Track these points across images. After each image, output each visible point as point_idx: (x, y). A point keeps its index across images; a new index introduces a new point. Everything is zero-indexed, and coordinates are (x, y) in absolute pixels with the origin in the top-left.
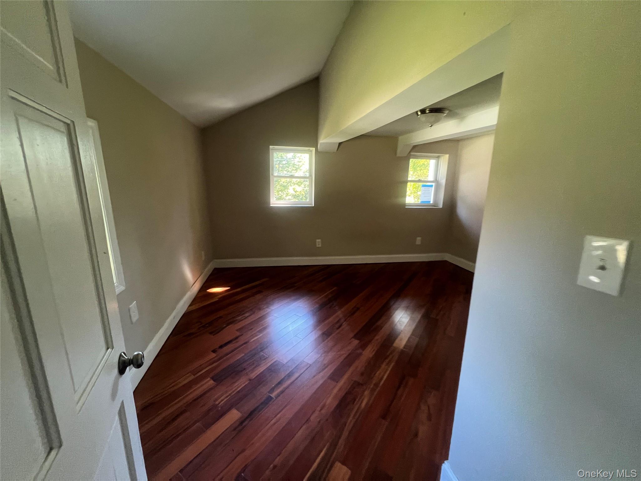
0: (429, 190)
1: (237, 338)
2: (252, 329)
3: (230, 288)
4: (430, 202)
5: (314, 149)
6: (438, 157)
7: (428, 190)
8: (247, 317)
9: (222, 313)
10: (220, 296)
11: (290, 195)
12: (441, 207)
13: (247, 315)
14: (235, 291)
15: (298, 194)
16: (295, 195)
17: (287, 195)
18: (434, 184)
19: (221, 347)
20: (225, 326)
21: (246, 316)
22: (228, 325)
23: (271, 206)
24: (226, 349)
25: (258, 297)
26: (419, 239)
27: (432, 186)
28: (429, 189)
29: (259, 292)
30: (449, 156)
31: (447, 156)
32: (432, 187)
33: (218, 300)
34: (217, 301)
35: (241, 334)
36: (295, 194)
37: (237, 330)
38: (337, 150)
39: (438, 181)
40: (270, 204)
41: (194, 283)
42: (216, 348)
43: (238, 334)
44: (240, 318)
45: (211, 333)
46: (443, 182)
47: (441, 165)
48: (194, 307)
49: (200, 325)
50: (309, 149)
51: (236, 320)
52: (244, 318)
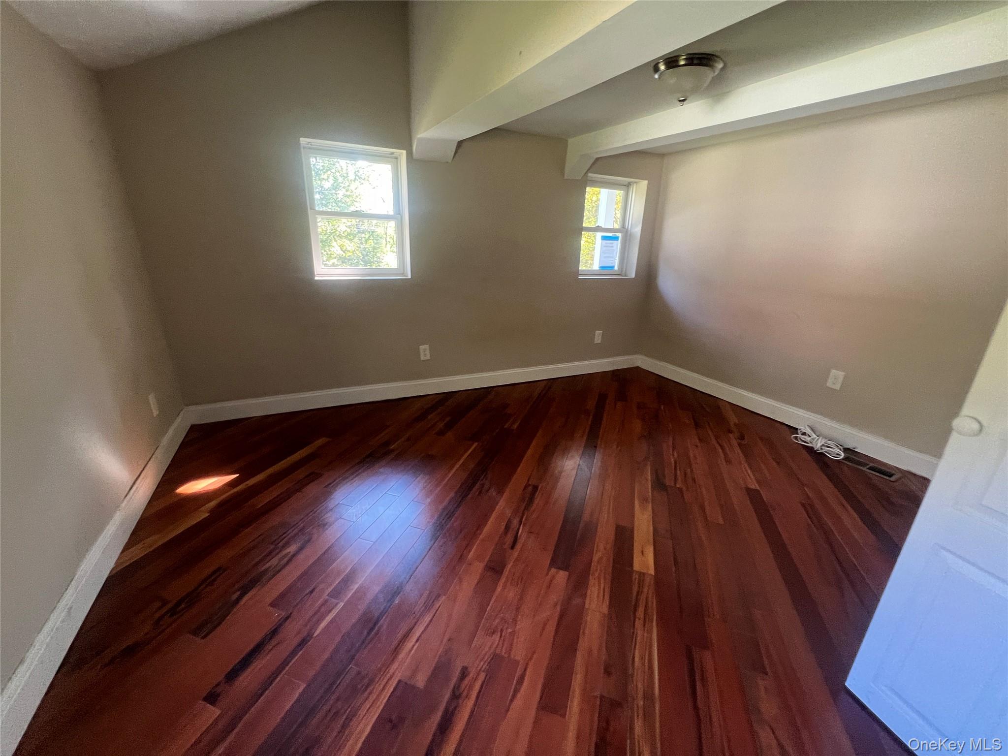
0: (612, 247)
1: (274, 632)
2: (312, 592)
3: (238, 475)
4: (613, 267)
5: (404, 152)
6: (628, 185)
7: (611, 245)
8: (294, 555)
9: (225, 555)
10: (213, 504)
11: (335, 258)
12: (633, 276)
13: (292, 549)
14: (252, 482)
15: (349, 256)
16: (345, 257)
17: (330, 257)
18: (619, 235)
19: (232, 675)
20: (235, 597)
21: (291, 554)
22: (245, 591)
23: (316, 278)
24: (248, 680)
25: (312, 489)
26: (598, 333)
27: (616, 238)
28: (612, 243)
29: (313, 477)
30: (649, 184)
31: (644, 184)
32: (618, 240)
33: (207, 515)
34: (207, 517)
35: (283, 614)
36: (344, 255)
37: (273, 605)
38: (454, 157)
39: (627, 229)
40: (314, 276)
41: (134, 483)
42: (218, 685)
43: (277, 615)
44: (274, 561)
45: (195, 632)
46: (637, 230)
47: (633, 201)
48: (138, 552)
49: (160, 608)
50: (392, 153)
51: (266, 570)
52: (286, 560)
